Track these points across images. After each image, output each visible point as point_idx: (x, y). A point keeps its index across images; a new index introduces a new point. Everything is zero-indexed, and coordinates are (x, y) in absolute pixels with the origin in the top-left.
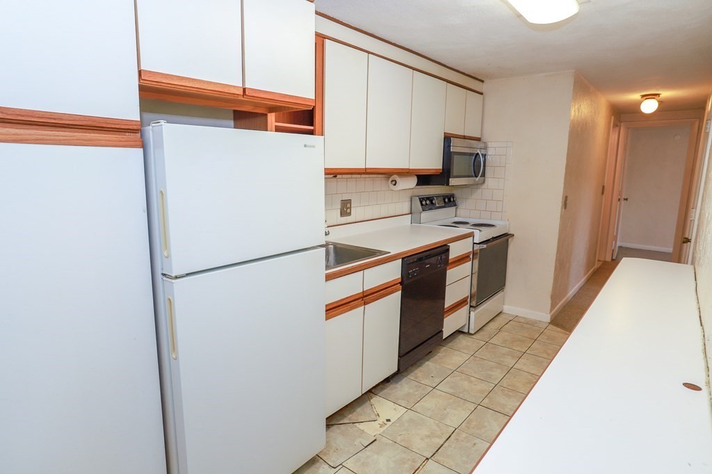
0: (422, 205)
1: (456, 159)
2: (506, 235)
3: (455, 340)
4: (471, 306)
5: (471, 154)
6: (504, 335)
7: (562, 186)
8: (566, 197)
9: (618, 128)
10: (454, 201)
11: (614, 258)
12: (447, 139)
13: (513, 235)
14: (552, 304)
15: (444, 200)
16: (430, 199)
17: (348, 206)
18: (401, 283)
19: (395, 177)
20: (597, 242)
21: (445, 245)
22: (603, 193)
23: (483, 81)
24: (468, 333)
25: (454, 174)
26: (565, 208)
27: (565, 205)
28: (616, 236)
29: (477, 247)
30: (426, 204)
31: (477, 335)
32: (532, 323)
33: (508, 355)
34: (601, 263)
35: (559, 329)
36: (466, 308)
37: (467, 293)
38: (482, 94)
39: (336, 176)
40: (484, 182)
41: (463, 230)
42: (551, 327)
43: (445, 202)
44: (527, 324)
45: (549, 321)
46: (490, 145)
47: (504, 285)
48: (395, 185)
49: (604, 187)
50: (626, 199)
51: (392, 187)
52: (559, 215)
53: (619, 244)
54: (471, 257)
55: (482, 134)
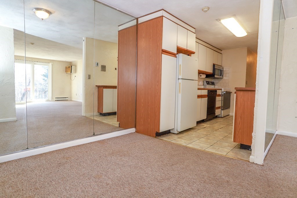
0: (207, 83)
1: (216, 70)
2: (230, 92)
4: (222, 109)
5: (220, 70)
8: (247, 81)
12: (214, 65)
13: (232, 92)
16: (209, 82)
18: (207, 96)
19: (201, 74)
23: (222, 50)
24: (221, 117)
37: (221, 105)
38: (221, 54)
40: (223, 78)
43: (212, 84)
46: (224, 68)
47: (230, 107)
51: (200, 77)
54: (221, 95)
55: (222, 64)
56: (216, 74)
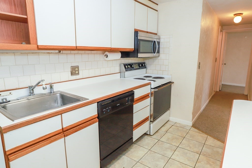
0: (125, 68)
1: (142, 44)
2: (170, 82)
3: (142, 140)
4: (151, 121)
5: (152, 41)
6: (168, 135)
7: (197, 57)
8: (200, 63)
9: (222, 32)
10: (145, 66)
11: (220, 90)
12: (136, 32)
13: (174, 83)
14: (193, 117)
15: (139, 65)
16: (131, 65)
17: (77, 69)
18: (98, 118)
19: (107, 53)
20: (213, 83)
21: (132, 91)
22: (216, 62)
23: (157, 4)
24: (150, 135)
25: (141, 52)
26: (199, 68)
27: (199, 67)
28: (221, 80)
29: (153, 90)
30: (128, 67)
31: (154, 135)
32: (183, 127)
33: (169, 149)
34: (215, 92)
35: (196, 130)
36: (148, 123)
37: (148, 115)
38: (157, 11)
39: (60, 52)
40: (159, 56)
41: (146, 82)
42: (193, 129)
43: (139, 66)
44: (181, 127)
45: (191, 125)
46: (161, 37)
47: (170, 107)
48: (107, 57)
49: (216, 58)
50: (225, 64)
51: (105, 58)
52: (196, 72)
53: (222, 83)
54: (150, 95)
55: (157, 32)
56: (141, 50)
